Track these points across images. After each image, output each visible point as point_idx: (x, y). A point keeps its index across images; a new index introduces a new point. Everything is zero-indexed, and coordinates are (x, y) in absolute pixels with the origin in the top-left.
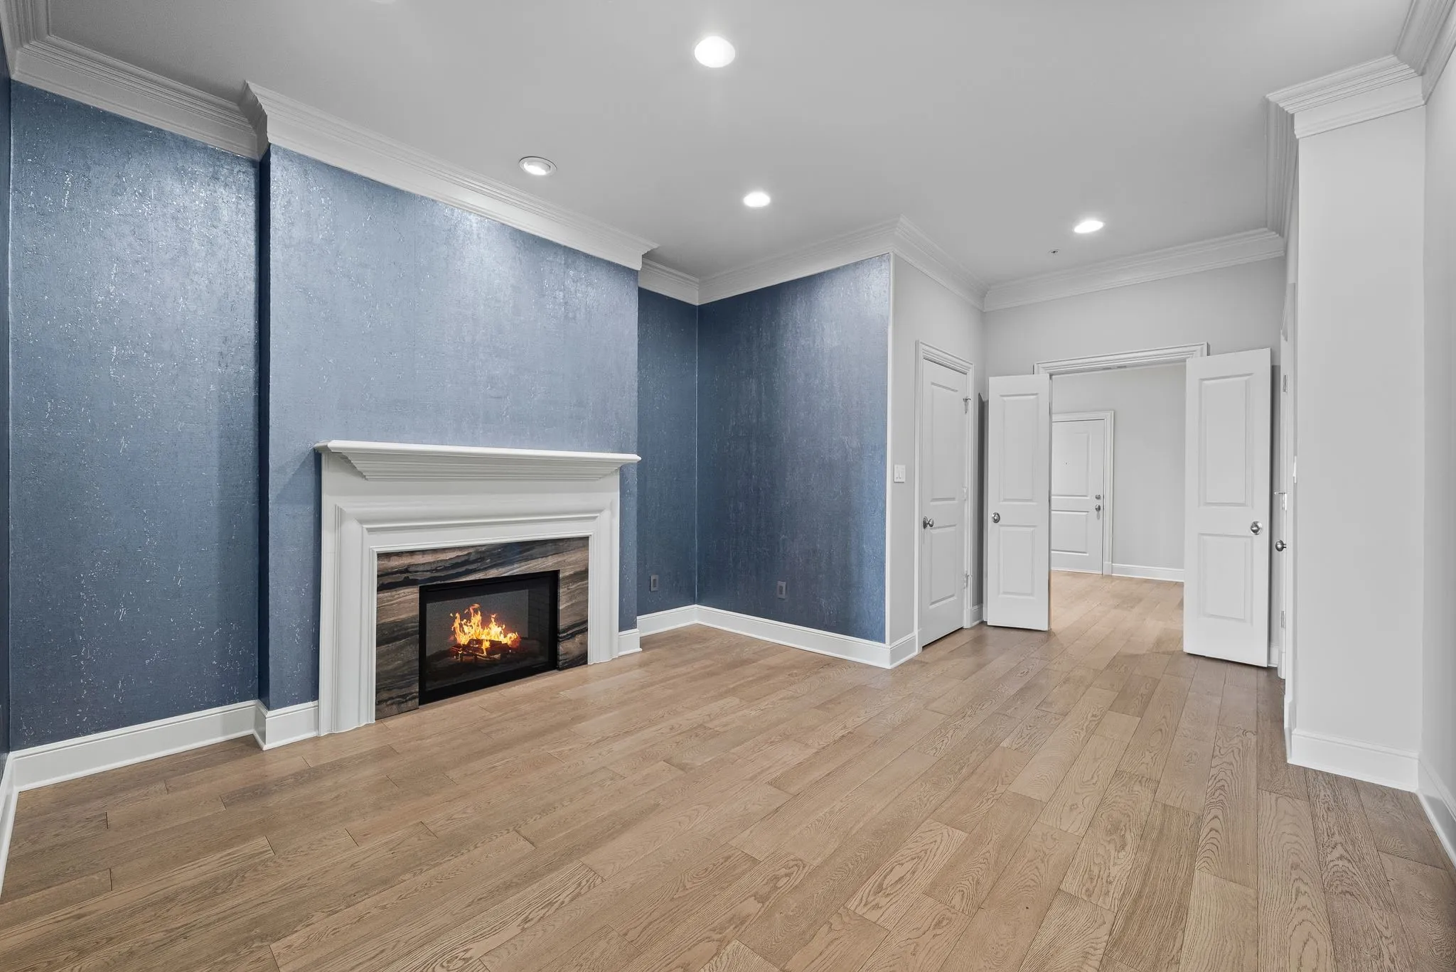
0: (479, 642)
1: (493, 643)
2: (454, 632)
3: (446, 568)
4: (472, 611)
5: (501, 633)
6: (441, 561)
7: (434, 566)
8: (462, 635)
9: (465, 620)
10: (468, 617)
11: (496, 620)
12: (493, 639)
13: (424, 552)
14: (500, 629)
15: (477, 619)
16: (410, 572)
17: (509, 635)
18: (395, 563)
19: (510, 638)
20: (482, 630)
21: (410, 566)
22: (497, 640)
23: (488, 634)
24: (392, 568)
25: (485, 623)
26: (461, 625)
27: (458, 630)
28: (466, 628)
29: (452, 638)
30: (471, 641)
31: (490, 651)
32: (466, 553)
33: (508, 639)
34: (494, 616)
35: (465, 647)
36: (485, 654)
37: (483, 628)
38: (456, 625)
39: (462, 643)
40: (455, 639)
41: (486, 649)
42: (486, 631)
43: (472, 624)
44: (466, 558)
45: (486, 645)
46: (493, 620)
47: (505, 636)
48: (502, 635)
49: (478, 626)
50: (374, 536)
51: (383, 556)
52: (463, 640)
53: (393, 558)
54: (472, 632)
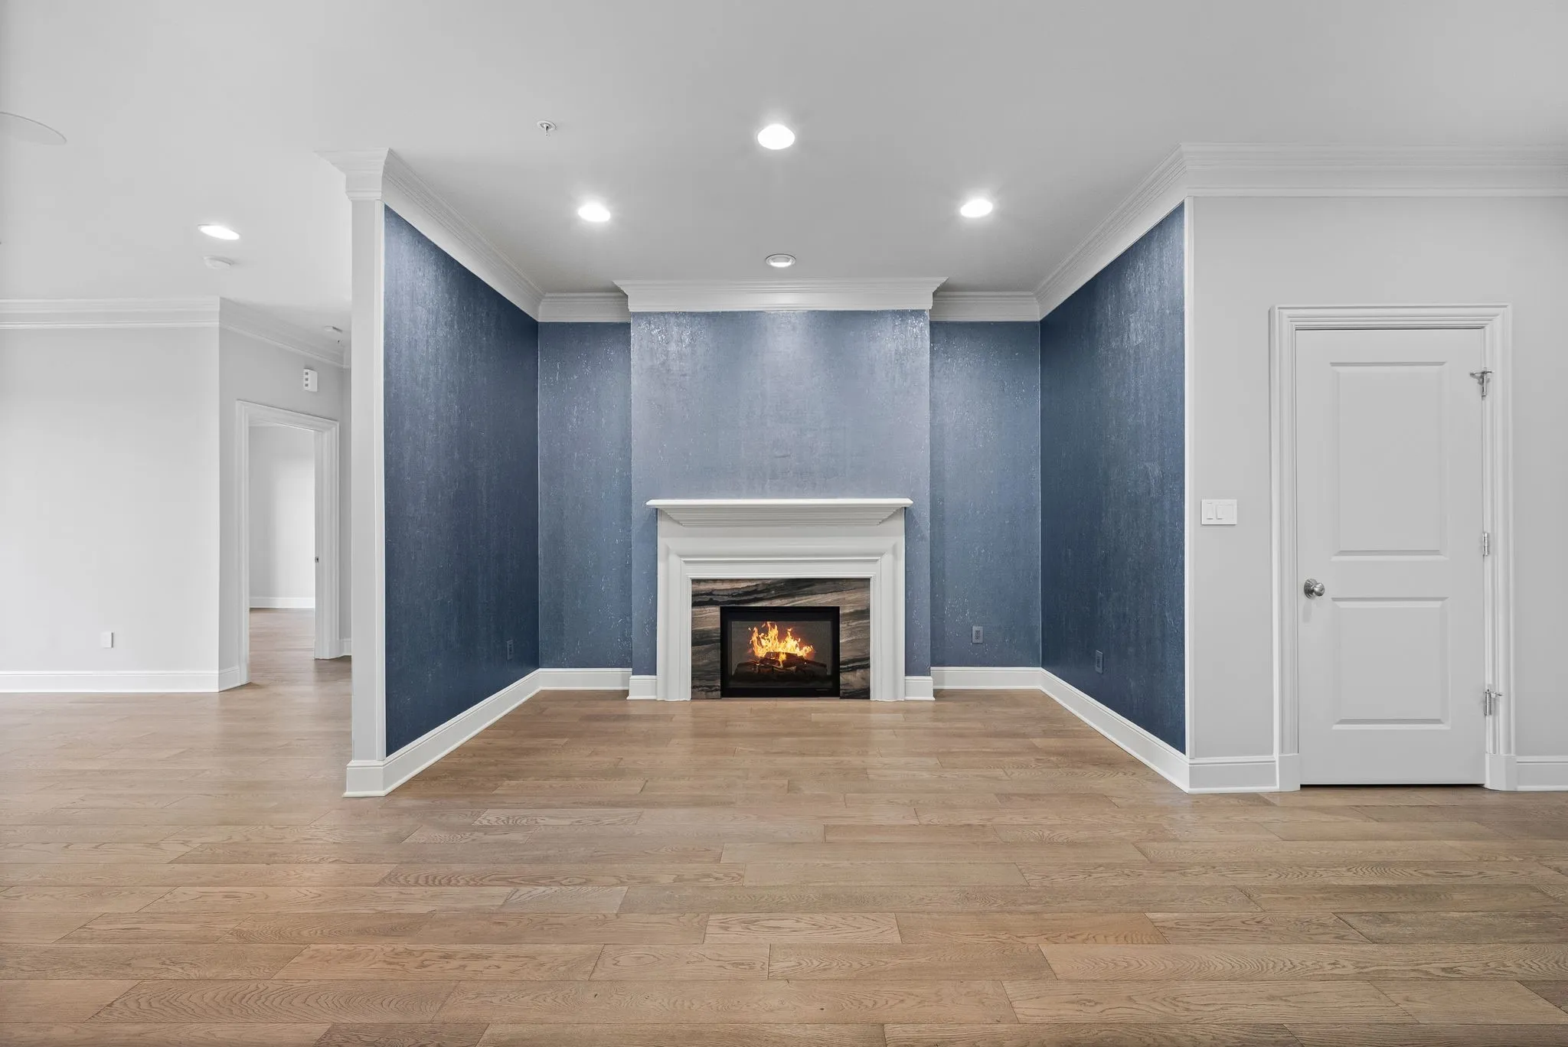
0: (777, 655)
1: (789, 655)
2: (752, 645)
3: (739, 595)
4: (769, 625)
5: (797, 646)
6: (736, 588)
7: (730, 593)
8: (760, 648)
9: (763, 634)
10: (766, 631)
11: (792, 633)
12: (789, 652)
13: (723, 581)
14: (796, 642)
15: (774, 632)
16: (713, 595)
17: (805, 648)
18: (703, 587)
19: (806, 651)
20: (778, 643)
21: (714, 590)
22: (793, 652)
23: (785, 647)
24: (702, 591)
25: (782, 637)
26: (758, 638)
27: (755, 644)
28: (763, 642)
29: (750, 651)
30: (769, 654)
31: (786, 664)
32: (754, 584)
33: (803, 652)
34: (790, 630)
35: (763, 660)
36: (782, 666)
37: (780, 642)
38: (754, 638)
39: (760, 655)
40: (753, 652)
41: (783, 661)
42: (783, 644)
43: (769, 637)
44: (754, 588)
45: (783, 657)
46: (789, 633)
47: (801, 649)
48: (798, 648)
49: (775, 639)
50: (690, 567)
51: (695, 581)
52: (761, 653)
53: (701, 583)
54: (770, 645)
